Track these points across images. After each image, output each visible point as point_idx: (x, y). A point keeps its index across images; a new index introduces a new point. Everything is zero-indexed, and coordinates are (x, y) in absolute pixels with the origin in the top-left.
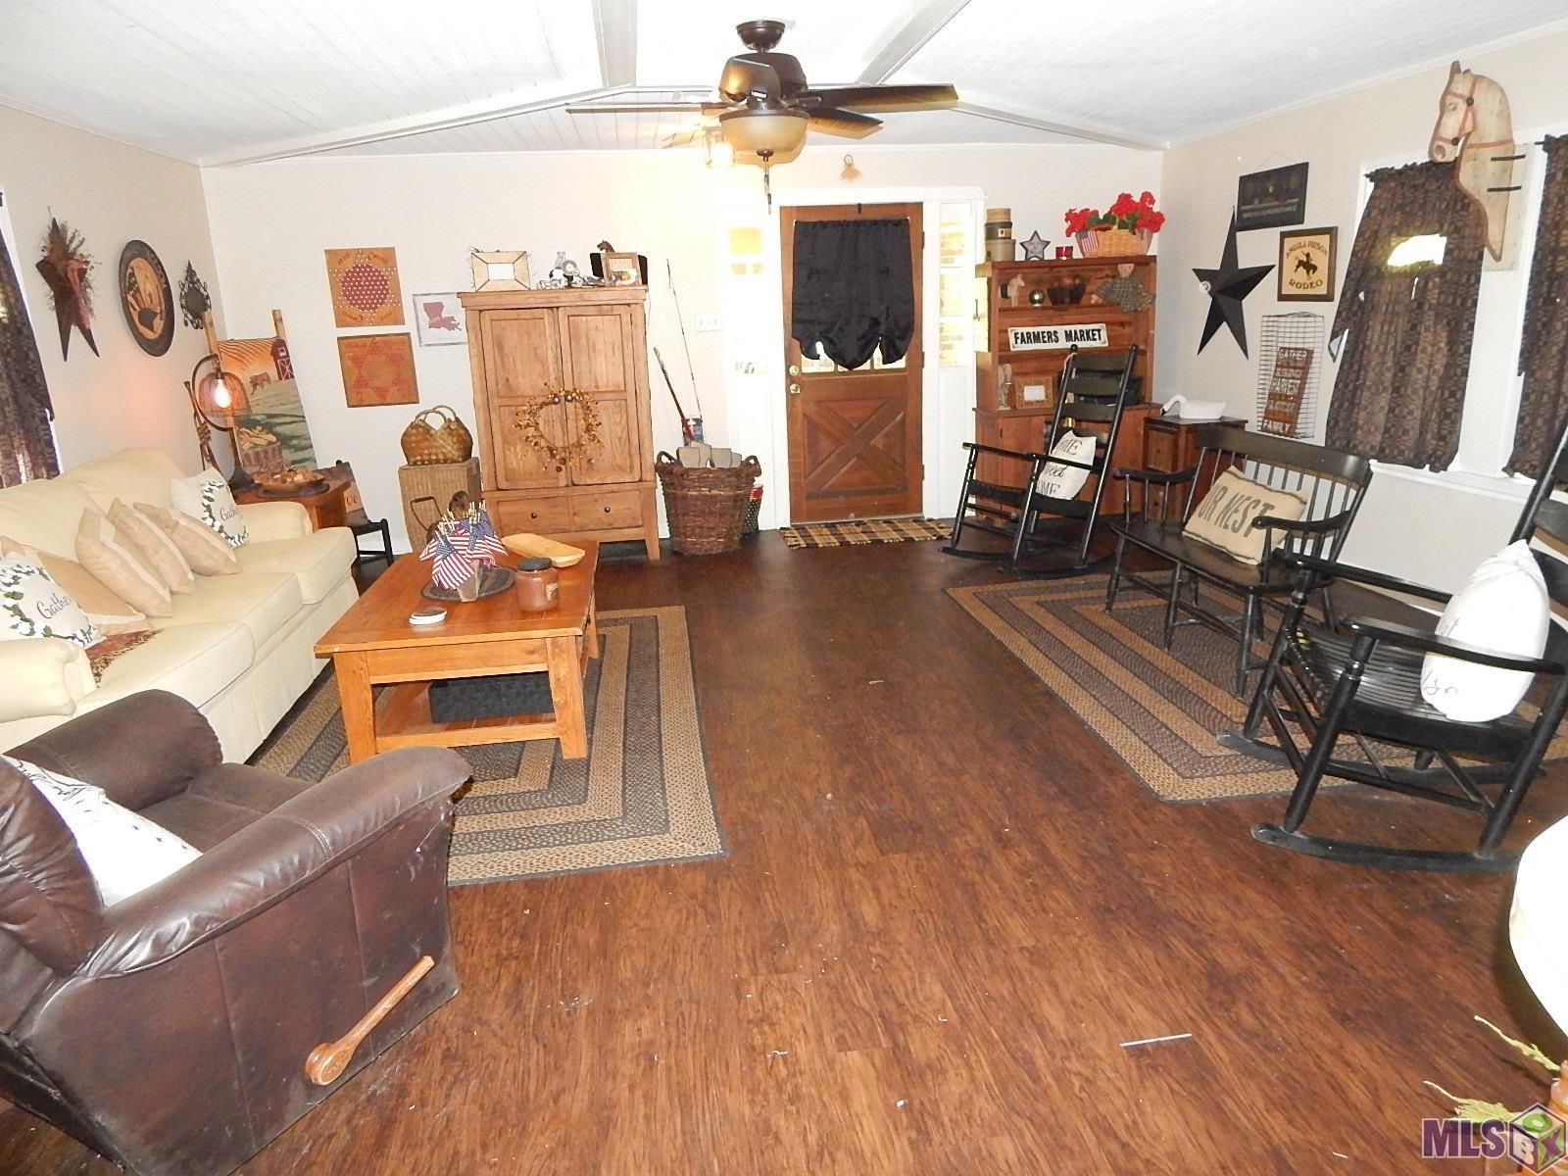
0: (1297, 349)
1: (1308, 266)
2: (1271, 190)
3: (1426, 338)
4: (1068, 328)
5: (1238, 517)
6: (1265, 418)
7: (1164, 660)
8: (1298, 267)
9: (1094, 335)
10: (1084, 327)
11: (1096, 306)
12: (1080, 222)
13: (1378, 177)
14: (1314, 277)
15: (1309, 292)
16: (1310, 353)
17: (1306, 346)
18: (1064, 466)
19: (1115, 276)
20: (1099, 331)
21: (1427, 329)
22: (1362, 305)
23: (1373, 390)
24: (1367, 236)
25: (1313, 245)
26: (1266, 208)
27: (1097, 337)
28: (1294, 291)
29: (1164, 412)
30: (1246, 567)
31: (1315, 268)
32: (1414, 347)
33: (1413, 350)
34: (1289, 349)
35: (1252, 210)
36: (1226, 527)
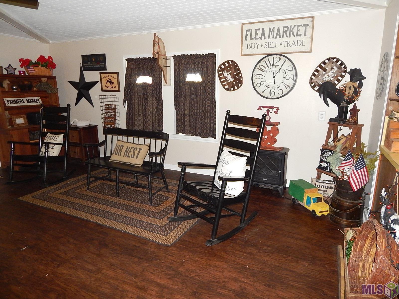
0: (111, 105)
1: (111, 82)
2: (94, 60)
3: (150, 102)
4: (27, 98)
5: (132, 153)
6: (105, 124)
7: (120, 201)
8: (107, 82)
9: (37, 101)
10: (33, 98)
11: (36, 91)
12: (26, 63)
13: (129, 60)
14: (113, 85)
15: (112, 89)
16: (115, 106)
17: (114, 104)
18: (54, 145)
19: (41, 82)
20: (38, 99)
21: (150, 99)
22: (130, 93)
23: (137, 115)
24: (128, 75)
25: (111, 76)
26: (93, 65)
27: (38, 101)
28: (107, 89)
29: (71, 124)
30: (139, 167)
31: (113, 83)
32: (147, 104)
33: (147, 105)
34: (109, 105)
35: (87, 65)
36: (128, 157)
